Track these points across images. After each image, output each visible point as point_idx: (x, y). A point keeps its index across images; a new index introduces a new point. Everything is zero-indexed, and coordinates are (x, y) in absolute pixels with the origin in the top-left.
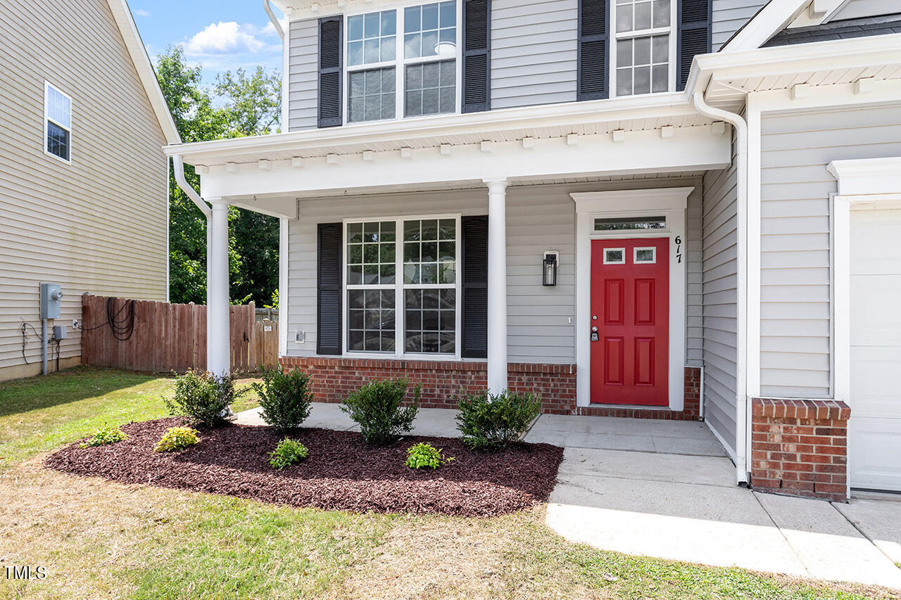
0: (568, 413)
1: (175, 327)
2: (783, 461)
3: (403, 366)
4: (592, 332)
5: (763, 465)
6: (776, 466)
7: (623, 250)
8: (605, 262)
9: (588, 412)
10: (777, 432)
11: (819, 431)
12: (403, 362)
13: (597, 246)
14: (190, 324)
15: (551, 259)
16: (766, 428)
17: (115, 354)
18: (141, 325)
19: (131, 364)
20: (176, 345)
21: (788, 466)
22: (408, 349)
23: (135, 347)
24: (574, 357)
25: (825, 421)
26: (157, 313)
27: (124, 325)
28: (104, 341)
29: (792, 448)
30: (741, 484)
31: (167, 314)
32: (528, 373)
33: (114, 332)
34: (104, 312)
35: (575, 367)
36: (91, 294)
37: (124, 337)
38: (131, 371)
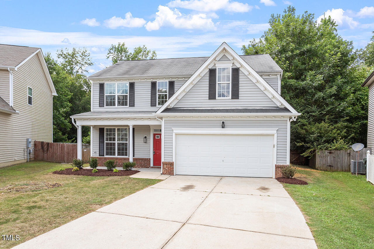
0: (148, 168)
1: (60, 150)
2: (166, 170)
3: (117, 159)
4: (153, 152)
5: (163, 171)
6: (165, 171)
7: (159, 136)
8: (156, 138)
9: (152, 167)
10: (165, 166)
11: (170, 166)
12: (117, 158)
13: (154, 135)
14: (64, 149)
15: (146, 137)
16: (164, 166)
17: (43, 157)
18: (51, 149)
19: (48, 160)
20: (60, 155)
21: (166, 171)
22: (118, 155)
23: (49, 155)
24: (150, 157)
25: (171, 165)
26: (55, 146)
27: (46, 149)
28: (41, 153)
29: (167, 168)
30: (161, 174)
31: (57, 146)
32: (141, 160)
33: (43, 151)
34: (40, 145)
35: (150, 159)
36: (36, 140)
37: (46, 152)
38: (48, 162)
